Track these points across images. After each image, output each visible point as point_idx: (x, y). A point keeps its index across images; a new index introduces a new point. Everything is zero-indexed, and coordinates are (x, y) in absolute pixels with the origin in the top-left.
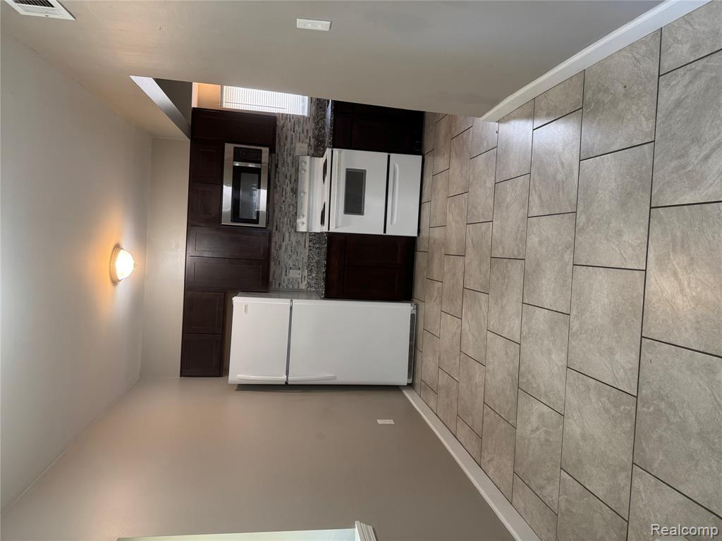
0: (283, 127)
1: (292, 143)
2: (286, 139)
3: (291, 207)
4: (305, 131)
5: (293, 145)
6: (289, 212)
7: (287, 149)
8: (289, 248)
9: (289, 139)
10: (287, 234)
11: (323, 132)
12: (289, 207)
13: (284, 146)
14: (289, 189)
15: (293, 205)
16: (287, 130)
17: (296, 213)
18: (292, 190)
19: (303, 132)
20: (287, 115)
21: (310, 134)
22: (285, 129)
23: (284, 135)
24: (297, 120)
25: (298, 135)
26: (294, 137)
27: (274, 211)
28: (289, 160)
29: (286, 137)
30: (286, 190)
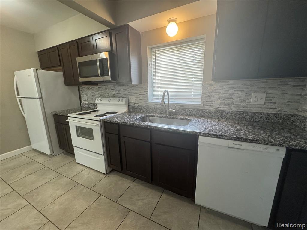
0: (141, 88)
1: (134, 93)
2: (135, 90)
3: (107, 94)
4: (141, 101)
5: (133, 94)
6: (106, 94)
7: (131, 91)
8: (93, 94)
9: (136, 92)
10: (97, 93)
11: (141, 111)
12: (108, 93)
13: (132, 89)
14: (114, 93)
15: (109, 95)
16: (140, 90)
17: (106, 97)
18: (114, 94)
19: (140, 100)
20: (148, 90)
21: (140, 104)
22: (140, 89)
23: (137, 89)
24: (146, 96)
25: (138, 97)
26: (137, 94)
27: (105, 86)
28: (126, 92)
29: (137, 90)
30: (114, 91)
